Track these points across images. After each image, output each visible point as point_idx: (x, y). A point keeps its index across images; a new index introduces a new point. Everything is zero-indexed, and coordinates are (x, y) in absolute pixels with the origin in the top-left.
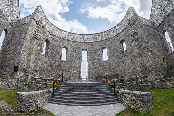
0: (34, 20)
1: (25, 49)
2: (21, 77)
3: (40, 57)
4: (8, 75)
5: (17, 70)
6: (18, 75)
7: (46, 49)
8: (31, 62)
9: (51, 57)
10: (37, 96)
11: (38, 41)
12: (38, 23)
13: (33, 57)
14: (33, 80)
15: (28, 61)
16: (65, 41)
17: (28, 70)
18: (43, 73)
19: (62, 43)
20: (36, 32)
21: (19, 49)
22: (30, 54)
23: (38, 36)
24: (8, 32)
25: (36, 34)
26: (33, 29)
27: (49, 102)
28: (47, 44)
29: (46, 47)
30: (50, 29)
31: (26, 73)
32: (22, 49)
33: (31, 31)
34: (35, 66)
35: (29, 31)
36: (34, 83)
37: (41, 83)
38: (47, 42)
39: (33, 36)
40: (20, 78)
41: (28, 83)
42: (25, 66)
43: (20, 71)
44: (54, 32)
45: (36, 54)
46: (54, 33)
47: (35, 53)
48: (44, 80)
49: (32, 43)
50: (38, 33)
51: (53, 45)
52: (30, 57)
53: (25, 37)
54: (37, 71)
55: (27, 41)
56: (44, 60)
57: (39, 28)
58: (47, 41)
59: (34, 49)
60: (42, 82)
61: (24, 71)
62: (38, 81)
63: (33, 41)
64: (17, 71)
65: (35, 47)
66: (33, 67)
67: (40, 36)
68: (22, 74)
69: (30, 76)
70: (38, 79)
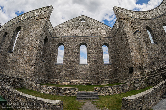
0: (122, 19)
1: (134, 47)
2: (138, 76)
3: (151, 47)
4: (124, 79)
5: (133, 70)
6: (134, 75)
7: (152, 36)
8: (144, 57)
9: (160, 41)
10: (150, 95)
11: (141, 34)
12: (128, 19)
13: (145, 50)
14: (150, 75)
15: (141, 57)
16: (160, 18)
17: (144, 66)
18: (159, 62)
19: (159, 22)
20: (133, 27)
21: (127, 51)
22: (140, 49)
23: (138, 29)
24: (109, 44)
25: (135, 29)
26: (129, 26)
27: (163, 98)
28: (150, 31)
29: (151, 34)
30: (142, 17)
31: (142, 70)
32: (130, 49)
33: (128, 28)
34: (150, 59)
35: (126, 30)
36: (151, 77)
37: (158, 75)
38: (148, 30)
39: (133, 32)
40: (136, 78)
41: (146, 79)
42: (140, 63)
43: (136, 70)
44: (146, 17)
45: (147, 46)
46: (148, 18)
47: (144, 46)
48: (161, 70)
49: (137, 38)
50: (135, 27)
51: (154, 29)
52: (142, 52)
53: (126, 37)
54: (153, 63)
55: (131, 39)
56: (155, 48)
57: (132, 22)
58: (148, 28)
59: (141, 43)
60: (159, 73)
61: (140, 68)
62: (155, 73)
63: (136, 36)
64: (133, 72)
65: (141, 40)
66: (147, 60)
67: (139, 27)
68: (139, 73)
69: (147, 71)
70: (155, 71)
